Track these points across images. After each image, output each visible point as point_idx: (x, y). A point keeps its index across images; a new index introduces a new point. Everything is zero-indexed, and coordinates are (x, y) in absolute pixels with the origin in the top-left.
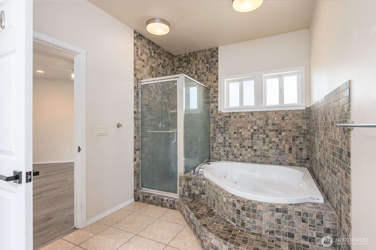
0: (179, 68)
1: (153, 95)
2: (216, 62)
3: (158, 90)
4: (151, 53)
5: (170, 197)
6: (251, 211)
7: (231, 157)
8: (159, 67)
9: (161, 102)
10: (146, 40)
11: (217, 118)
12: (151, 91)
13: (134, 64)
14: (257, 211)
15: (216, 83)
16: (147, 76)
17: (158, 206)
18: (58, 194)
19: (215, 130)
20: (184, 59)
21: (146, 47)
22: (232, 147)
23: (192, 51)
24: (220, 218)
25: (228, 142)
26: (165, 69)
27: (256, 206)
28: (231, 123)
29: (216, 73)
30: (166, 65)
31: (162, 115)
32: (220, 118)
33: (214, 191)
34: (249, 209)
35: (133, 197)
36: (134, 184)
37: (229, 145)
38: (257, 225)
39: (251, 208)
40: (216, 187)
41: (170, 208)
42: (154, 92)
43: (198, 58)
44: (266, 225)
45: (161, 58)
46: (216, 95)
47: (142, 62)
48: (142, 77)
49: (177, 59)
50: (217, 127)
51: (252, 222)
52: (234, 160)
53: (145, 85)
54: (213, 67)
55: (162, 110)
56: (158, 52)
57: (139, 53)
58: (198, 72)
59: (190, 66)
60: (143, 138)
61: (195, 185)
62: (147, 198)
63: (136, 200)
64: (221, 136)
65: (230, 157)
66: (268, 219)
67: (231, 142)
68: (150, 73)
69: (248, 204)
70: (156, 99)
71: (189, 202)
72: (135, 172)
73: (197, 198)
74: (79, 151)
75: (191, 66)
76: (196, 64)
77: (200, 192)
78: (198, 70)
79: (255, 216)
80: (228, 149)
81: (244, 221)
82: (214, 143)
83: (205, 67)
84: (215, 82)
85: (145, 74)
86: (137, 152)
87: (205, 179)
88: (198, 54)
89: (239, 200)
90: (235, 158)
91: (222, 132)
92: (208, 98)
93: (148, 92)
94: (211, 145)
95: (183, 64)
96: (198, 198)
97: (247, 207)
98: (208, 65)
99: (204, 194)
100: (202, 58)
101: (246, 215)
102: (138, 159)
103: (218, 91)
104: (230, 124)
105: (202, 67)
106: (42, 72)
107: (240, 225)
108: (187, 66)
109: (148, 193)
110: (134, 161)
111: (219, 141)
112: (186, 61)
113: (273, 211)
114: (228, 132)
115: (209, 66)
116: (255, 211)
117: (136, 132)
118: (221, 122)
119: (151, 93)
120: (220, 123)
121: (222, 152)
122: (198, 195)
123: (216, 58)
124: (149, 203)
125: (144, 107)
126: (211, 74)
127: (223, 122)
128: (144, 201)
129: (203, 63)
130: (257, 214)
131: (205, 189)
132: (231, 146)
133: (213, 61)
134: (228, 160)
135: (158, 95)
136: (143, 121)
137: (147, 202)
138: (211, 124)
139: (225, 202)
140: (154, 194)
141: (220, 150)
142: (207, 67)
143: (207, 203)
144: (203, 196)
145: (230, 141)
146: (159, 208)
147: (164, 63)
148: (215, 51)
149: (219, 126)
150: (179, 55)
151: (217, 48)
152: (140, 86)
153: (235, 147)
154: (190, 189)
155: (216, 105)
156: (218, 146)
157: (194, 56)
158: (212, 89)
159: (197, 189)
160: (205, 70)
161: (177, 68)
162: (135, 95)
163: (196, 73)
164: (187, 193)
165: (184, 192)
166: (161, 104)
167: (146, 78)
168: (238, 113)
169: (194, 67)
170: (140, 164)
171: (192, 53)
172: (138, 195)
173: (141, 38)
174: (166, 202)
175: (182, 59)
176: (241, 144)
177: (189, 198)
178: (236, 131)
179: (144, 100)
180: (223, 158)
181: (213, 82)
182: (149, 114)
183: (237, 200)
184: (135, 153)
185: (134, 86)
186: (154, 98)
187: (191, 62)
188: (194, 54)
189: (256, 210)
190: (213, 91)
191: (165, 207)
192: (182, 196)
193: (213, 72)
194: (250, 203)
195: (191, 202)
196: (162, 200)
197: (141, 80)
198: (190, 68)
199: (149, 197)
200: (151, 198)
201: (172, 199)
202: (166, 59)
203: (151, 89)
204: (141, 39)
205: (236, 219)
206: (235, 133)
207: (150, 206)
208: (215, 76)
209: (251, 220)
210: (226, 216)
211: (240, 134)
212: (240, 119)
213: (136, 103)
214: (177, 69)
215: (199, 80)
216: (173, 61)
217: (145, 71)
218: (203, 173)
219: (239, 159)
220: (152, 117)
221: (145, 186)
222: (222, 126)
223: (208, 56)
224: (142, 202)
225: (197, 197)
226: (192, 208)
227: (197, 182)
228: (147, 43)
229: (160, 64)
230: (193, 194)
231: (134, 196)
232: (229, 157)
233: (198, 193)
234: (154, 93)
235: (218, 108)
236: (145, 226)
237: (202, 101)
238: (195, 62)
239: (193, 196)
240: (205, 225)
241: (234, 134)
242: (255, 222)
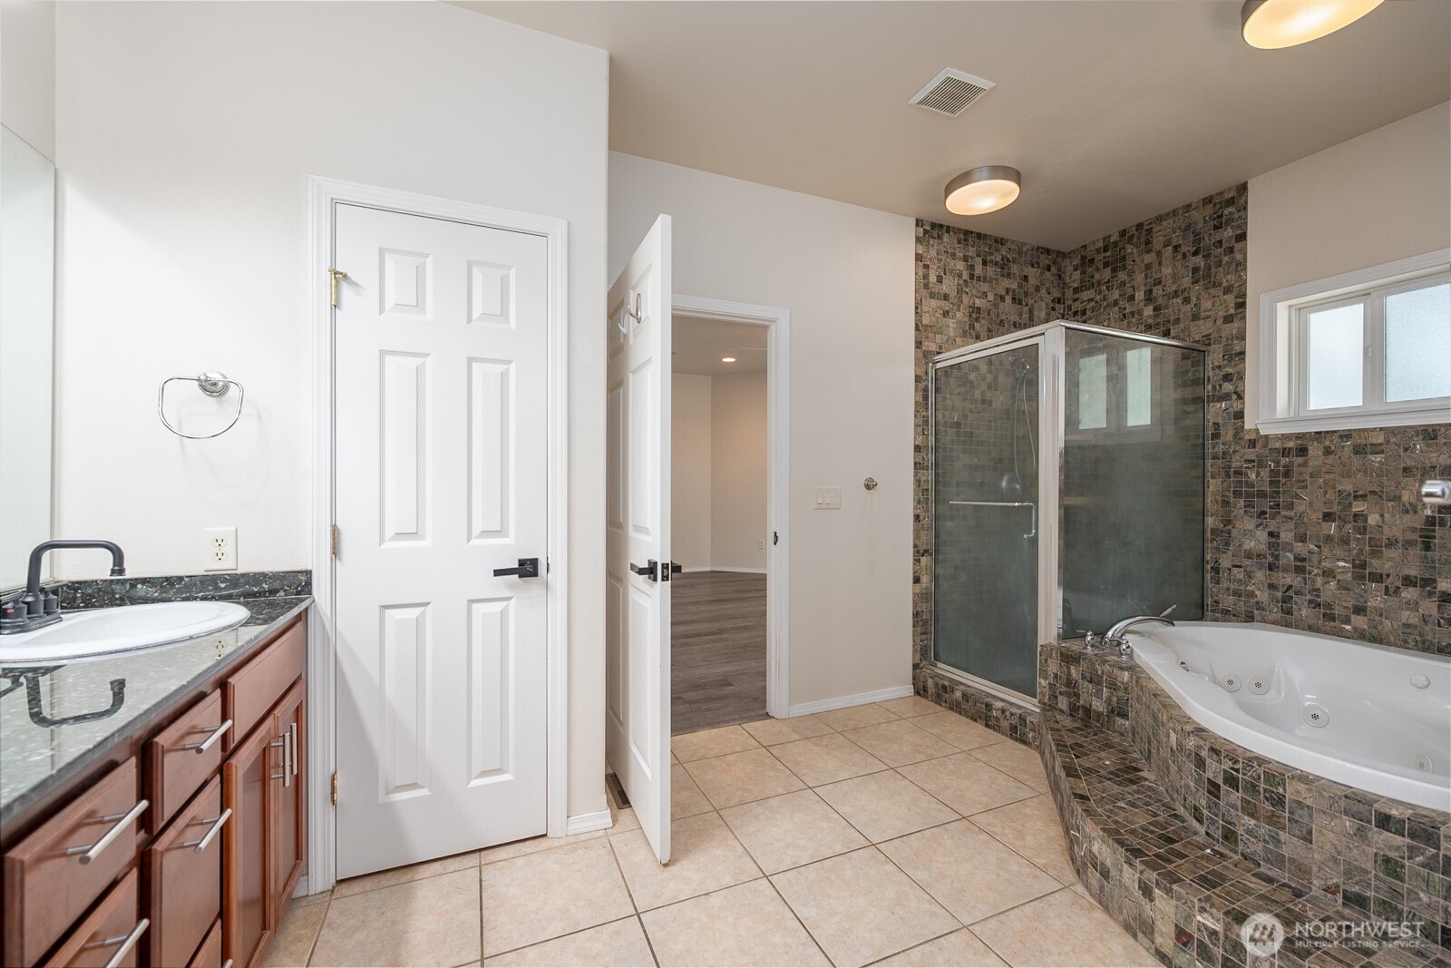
0: (1082, 291)
1: (977, 394)
2: (1237, 241)
3: (997, 376)
4: (972, 267)
5: (1012, 704)
6: (1262, 796)
7: (1304, 613)
8: (1001, 304)
9: (1008, 411)
10: (955, 233)
11: (1237, 457)
12: (972, 382)
13: (916, 313)
14: (1287, 802)
15: (1236, 324)
16: (958, 340)
17: (976, 721)
18: (750, 641)
19: (1226, 503)
20: (1101, 258)
21: (953, 255)
22: (1309, 573)
23: (1130, 223)
24: (1153, 796)
25: (1291, 551)
26: (1027, 305)
27: (1284, 785)
28: (1307, 477)
29: (1236, 286)
30: (1031, 290)
31: (1012, 451)
32: (1253, 457)
33: (1149, 707)
34: (1254, 786)
35: (911, 682)
36: (914, 646)
37: (1298, 564)
38: (1287, 855)
39: (1263, 785)
40: (1155, 695)
41: (1011, 737)
42: (982, 383)
43: (1158, 242)
44: (1330, 864)
45: (1009, 274)
46: (1238, 369)
47: (942, 303)
48: (940, 347)
49: (1076, 261)
50: (1237, 494)
51: (1267, 837)
52: (1323, 628)
53: (952, 366)
54: (1224, 262)
55: (1013, 435)
56: (999, 258)
57: (933, 279)
58: (1157, 291)
59: (1126, 277)
60: (944, 520)
61: (1094, 679)
62: (946, 692)
63: (917, 693)
64: (1258, 526)
65: (1301, 615)
66: (1336, 842)
67: (1304, 553)
68: (967, 328)
69: (1248, 769)
70: (990, 403)
71: (1064, 727)
72: (916, 615)
73: (1098, 725)
74: (775, 543)
75: (1129, 275)
76: (1149, 266)
77: (1110, 708)
78: (1155, 285)
79: (1279, 817)
80: (1289, 579)
81: (1235, 825)
82: (1225, 553)
83: (1188, 271)
84: (1228, 319)
85: (952, 334)
86: (924, 560)
87: (1133, 668)
88: (1159, 228)
89: (1217, 747)
90: (1327, 622)
91: (1265, 513)
92: (1198, 384)
93: (960, 386)
94: (1208, 557)
95: (1096, 276)
96: (1102, 724)
97: (1245, 780)
98: (1199, 261)
99: (1124, 715)
100: (1175, 240)
101: (1240, 806)
102: (925, 579)
103: (1243, 353)
104: (1303, 481)
105: (1173, 270)
106: (733, 360)
107: (1218, 834)
108: (1113, 277)
109: (951, 680)
110: (915, 583)
111: (1246, 547)
112: (1108, 262)
113: (1361, 820)
114: (1292, 514)
115: (1202, 265)
116: (1279, 801)
117: (919, 502)
118: (1258, 474)
119: (973, 387)
120: (1253, 476)
121: (1259, 589)
122: (1102, 713)
123: (1239, 227)
124: (952, 709)
125: (946, 431)
126: (1211, 291)
127: (1265, 474)
128: (938, 699)
129: (1180, 257)
130: (1287, 811)
131: (1127, 700)
132: (1308, 568)
133: (1220, 242)
134: (1288, 625)
135: (996, 390)
136: (944, 473)
137: (946, 702)
138: (1211, 481)
139: (1175, 748)
140: (969, 686)
141: (1250, 582)
142: (1195, 270)
143: (1132, 746)
144: (1120, 721)
145: (1299, 547)
146: (979, 727)
147: (1020, 286)
148: (1231, 202)
149: (1247, 486)
150: (1082, 247)
151: (1243, 188)
152: (932, 373)
153: (1329, 574)
154: (1076, 690)
155: (1235, 405)
156: (1240, 567)
157: (1139, 238)
158: (1216, 346)
159: (1098, 694)
160: (1186, 281)
161: (1074, 294)
162: (917, 399)
163: (1149, 298)
164: (1065, 701)
165: (1056, 697)
166: (1008, 418)
167: (954, 345)
168: (1347, 435)
169: (1139, 278)
170: (931, 593)
171: (1134, 228)
172: (922, 679)
173: (938, 235)
174: (999, 716)
175: (1093, 259)
176: (1363, 566)
177: (1070, 719)
178: (1335, 509)
179: (947, 410)
180: (1263, 613)
181: (1220, 322)
182: (964, 452)
183: (1208, 745)
184: (917, 561)
185: (916, 376)
186: (983, 402)
187: (1129, 263)
188: (1141, 233)
189: (1284, 796)
190: (1221, 356)
191: (997, 728)
192: (1049, 707)
193: (1220, 284)
194: (1257, 767)
195: (1070, 731)
196: (988, 706)
197: (938, 353)
198: (1124, 284)
199: (952, 691)
200: (958, 694)
201: (1019, 712)
202: (1031, 271)
203: (972, 377)
204: (939, 237)
205: (1205, 812)
206: (1328, 517)
207: (954, 716)
208: (1230, 298)
209: (1263, 831)
210: (1175, 796)
211: (1355, 521)
212: (1354, 458)
213: (921, 423)
214: (1075, 297)
215: (1158, 320)
216: (1060, 270)
217: (951, 325)
218: (1128, 647)
219: (1348, 627)
220: (976, 460)
221: (942, 656)
222: (1263, 488)
223: (1200, 225)
224: (932, 701)
225: (1098, 722)
226: (1066, 746)
227: (1100, 673)
228: (959, 243)
229: (1007, 293)
230: (1084, 708)
231: (914, 679)
232: (1295, 613)
233: (1101, 710)
234: (984, 386)
235: (1242, 417)
236: (920, 757)
237: (1173, 395)
238: (1142, 261)
239: (1085, 716)
240: (1083, 798)
241: (1324, 520)
242: (1279, 841)
